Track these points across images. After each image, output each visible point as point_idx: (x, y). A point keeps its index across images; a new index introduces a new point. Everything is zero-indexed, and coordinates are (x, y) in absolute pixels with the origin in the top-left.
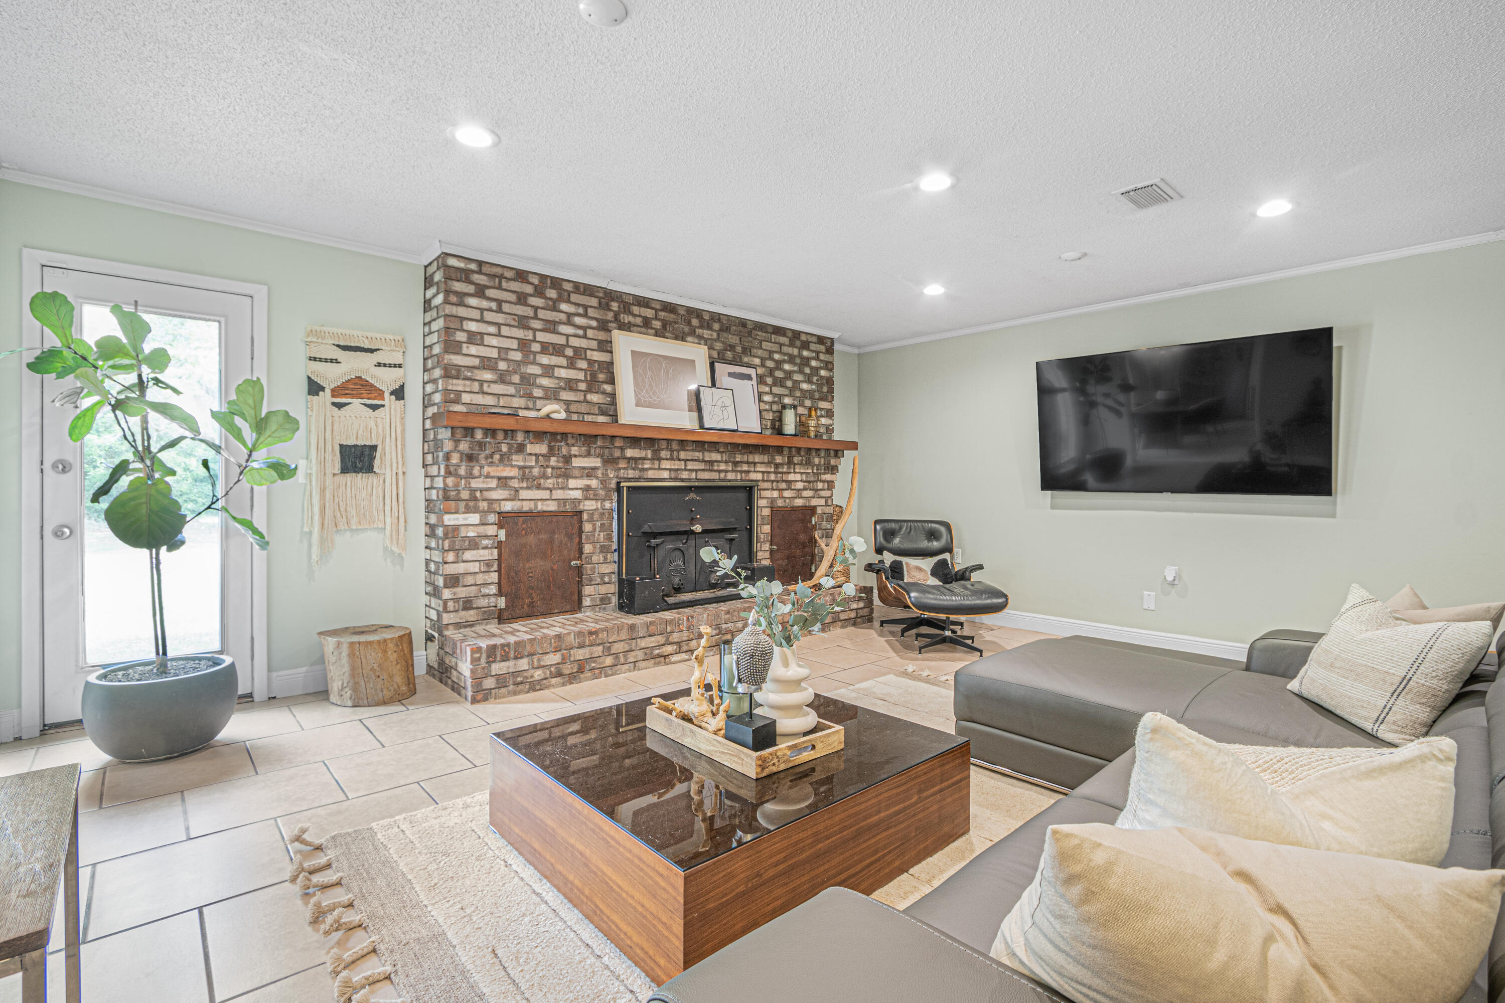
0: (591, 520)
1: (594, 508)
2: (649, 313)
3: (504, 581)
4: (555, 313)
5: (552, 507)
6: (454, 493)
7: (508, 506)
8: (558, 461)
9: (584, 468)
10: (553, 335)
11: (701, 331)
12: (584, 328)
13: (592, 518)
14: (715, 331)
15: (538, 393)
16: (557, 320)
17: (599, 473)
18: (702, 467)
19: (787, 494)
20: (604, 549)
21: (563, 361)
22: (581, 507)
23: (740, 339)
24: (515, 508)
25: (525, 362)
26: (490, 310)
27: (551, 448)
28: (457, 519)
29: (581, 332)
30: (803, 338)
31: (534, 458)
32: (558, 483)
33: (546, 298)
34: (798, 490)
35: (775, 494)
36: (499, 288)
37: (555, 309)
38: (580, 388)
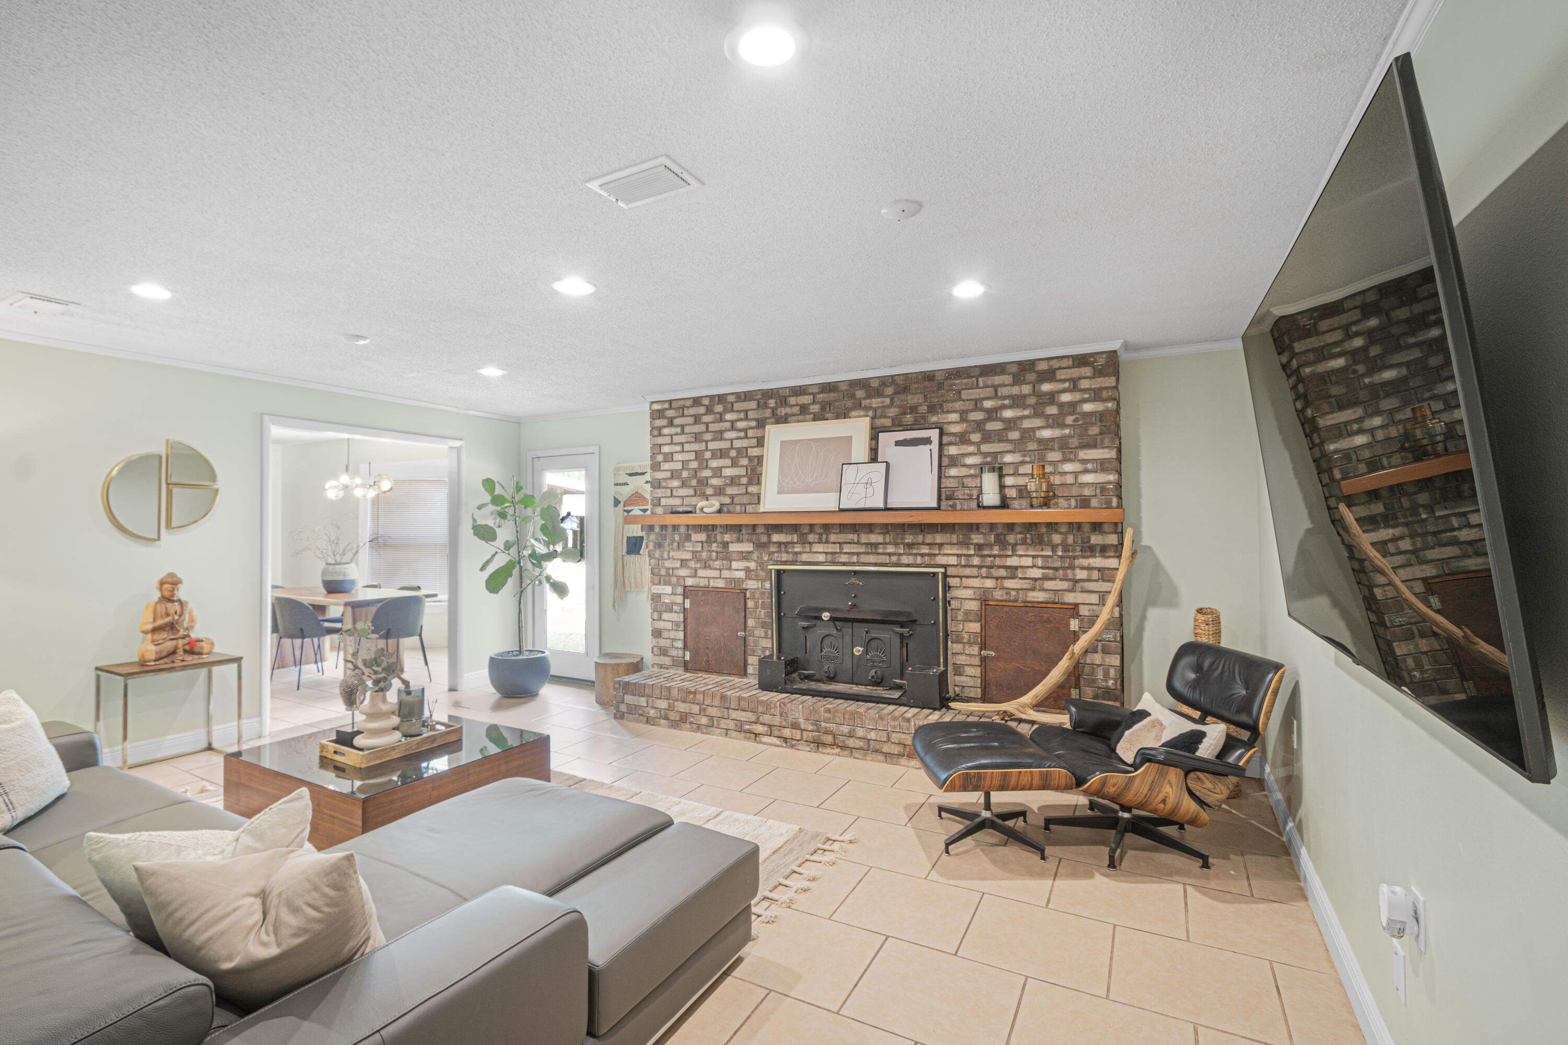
0: (753, 598)
1: (755, 587)
2: (806, 399)
3: (689, 640)
4: (722, 424)
5: (721, 584)
6: (657, 570)
7: (690, 582)
8: (718, 547)
9: (742, 552)
10: (720, 442)
11: (868, 401)
12: (745, 430)
13: (754, 596)
14: (887, 396)
15: (709, 491)
16: (723, 429)
17: (755, 556)
18: (863, 550)
19: (1009, 584)
20: (764, 625)
21: (728, 462)
22: (744, 586)
23: (925, 396)
24: (695, 584)
25: (700, 468)
26: (677, 434)
27: (708, 537)
28: (659, 589)
29: (742, 434)
30: (1042, 366)
31: (700, 544)
32: (723, 564)
33: (714, 413)
34: (1035, 580)
35: (989, 583)
36: (683, 415)
37: (721, 420)
38: (742, 483)
